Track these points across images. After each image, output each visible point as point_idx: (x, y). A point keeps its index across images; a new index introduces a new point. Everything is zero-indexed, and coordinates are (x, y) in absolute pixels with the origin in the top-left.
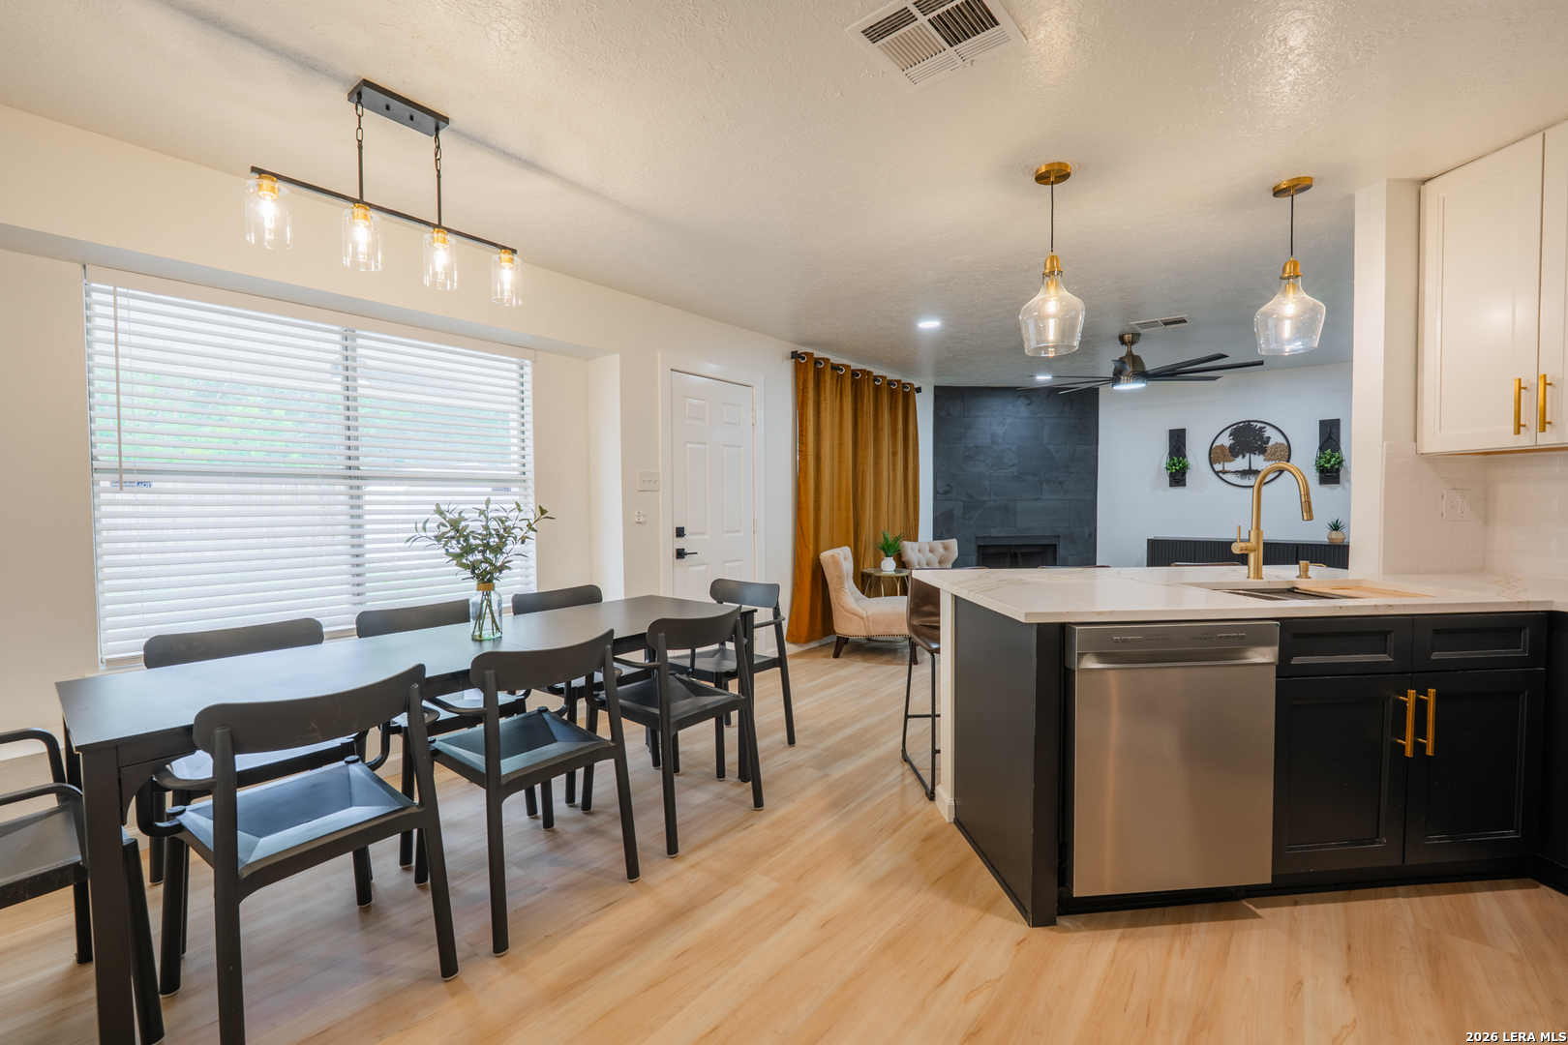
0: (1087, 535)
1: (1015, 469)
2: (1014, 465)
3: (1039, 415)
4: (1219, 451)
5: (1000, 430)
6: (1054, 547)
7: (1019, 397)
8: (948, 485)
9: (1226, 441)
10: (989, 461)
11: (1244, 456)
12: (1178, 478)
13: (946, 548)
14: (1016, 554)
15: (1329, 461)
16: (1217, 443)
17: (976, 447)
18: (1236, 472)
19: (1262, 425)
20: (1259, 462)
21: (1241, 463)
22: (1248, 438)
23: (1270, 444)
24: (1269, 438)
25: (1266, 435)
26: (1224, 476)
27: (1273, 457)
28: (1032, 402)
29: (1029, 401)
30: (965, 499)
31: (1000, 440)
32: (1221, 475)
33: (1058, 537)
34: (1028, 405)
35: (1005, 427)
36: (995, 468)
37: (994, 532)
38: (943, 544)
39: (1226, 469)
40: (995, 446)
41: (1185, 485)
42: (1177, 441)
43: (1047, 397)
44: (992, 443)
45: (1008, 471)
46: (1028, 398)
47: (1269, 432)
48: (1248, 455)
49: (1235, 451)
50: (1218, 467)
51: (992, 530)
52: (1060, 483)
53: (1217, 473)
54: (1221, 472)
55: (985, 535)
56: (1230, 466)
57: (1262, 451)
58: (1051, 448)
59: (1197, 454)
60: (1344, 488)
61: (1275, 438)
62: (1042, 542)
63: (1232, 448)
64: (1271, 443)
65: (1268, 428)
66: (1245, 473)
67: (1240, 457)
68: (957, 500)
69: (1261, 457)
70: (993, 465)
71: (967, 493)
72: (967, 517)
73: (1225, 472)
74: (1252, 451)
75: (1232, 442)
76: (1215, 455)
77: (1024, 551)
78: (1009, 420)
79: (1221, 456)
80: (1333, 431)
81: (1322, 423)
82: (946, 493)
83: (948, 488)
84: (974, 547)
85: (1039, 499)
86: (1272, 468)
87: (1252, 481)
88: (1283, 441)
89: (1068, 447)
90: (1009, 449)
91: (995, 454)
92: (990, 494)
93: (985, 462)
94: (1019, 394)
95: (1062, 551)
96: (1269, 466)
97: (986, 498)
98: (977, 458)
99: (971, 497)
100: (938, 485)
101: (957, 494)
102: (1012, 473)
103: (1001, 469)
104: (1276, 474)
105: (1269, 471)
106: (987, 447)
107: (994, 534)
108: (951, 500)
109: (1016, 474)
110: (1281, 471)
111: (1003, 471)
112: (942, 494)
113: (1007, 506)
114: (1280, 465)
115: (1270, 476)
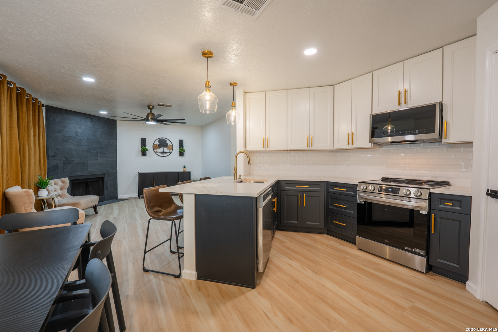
0: (114, 173)
1: (86, 147)
2: (86, 146)
3: (96, 127)
4: (155, 146)
5: (80, 131)
6: (103, 178)
7: (87, 118)
8: (55, 153)
9: (157, 143)
10: (75, 143)
12: (144, 154)
13: (63, 182)
14: (88, 182)
15: (182, 151)
16: (155, 144)
17: (69, 137)
18: (160, 152)
19: (166, 139)
20: (166, 150)
21: (161, 150)
22: (163, 143)
23: (168, 145)
25: (167, 142)
26: (157, 153)
27: (169, 149)
28: (93, 121)
29: (91, 120)
30: (64, 159)
31: (80, 135)
32: (156, 153)
33: (104, 174)
34: (91, 122)
35: (82, 130)
36: (78, 146)
37: (78, 174)
38: (61, 180)
39: (158, 151)
40: (78, 137)
41: (146, 156)
42: (143, 142)
43: (99, 120)
44: (76, 135)
46: (91, 119)
47: (168, 142)
50: (155, 150)
52: (104, 154)
53: (155, 152)
55: (74, 175)
56: (159, 150)
57: (167, 147)
58: (101, 140)
59: (149, 146)
60: (186, 158)
61: (170, 144)
62: (98, 177)
63: (159, 145)
65: (168, 140)
66: (163, 152)
67: (161, 148)
68: (60, 160)
69: (166, 148)
70: (77, 145)
71: (65, 157)
72: (65, 168)
73: (157, 152)
74: (164, 147)
75: (159, 143)
76: (154, 147)
77: (91, 180)
78: (83, 127)
80: (182, 143)
81: (179, 140)
82: (54, 156)
83: (55, 154)
85: (96, 160)
86: (169, 152)
87: (164, 155)
88: (171, 144)
89: (107, 140)
90: (84, 139)
91: (77, 140)
92: (76, 157)
93: (73, 143)
94: (87, 117)
95: (105, 180)
96: (168, 151)
97: (74, 159)
98: (69, 141)
99: (66, 158)
100: (49, 153)
101: (60, 157)
102: (85, 149)
103: (80, 147)
104: (170, 153)
105: (168, 152)
106: (74, 137)
107: (78, 175)
108: (57, 160)
109: (87, 149)
110: (171, 152)
111: (81, 148)
112: (51, 157)
113: (83, 162)
114: (171, 151)
115: (168, 154)
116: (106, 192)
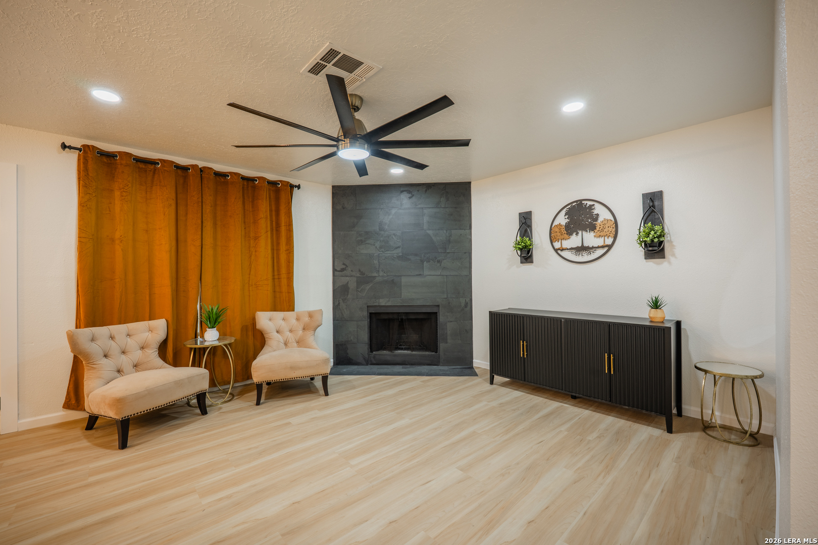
0: (463, 305)
1: (399, 251)
2: (399, 247)
3: (419, 206)
4: (557, 230)
5: (386, 219)
6: (435, 315)
7: (402, 192)
8: (344, 264)
9: (562, 220)
10: (378, 244)
11: (577, 234)
12: (526, 255)
14: (403, 320)
16: (556, 223)
17: (367, 233)
18: (572, 249)
19: (591, 203)
20: (590, 239)
21: (574, 241)
22: (580, 217)
23: (599, 221)
24: (598, 215)
25: (595, 212)
26: (563, 253)
27: (602, 234)
28: (413, 195)
29: (410, 195)
30: (358, 275)
31: (386, 227)
32: (559, 252)
33: (438, 306)
34: (410, 198)
35: (391, 217)
36: (383, 250)
37: (383, 302)
39: (564, 246)
40: (382, 232)
41: (532, 262)
42: (526, 221)
44: (379, 229)
45: (394, 252)
46: (409, 192)
47: (598, 209)
48: (580, 233)
49: (570, 229)
50: (557, 245)
51: (381, 300)
52: (439, 261)
53: (556, 250)
54: (559, 249)
55: (375, 305)
56: (567, 244)
57: (593, 228)
58: (430, 232)
59: (541, 232)
60: (670, 263)
61: (603, 215)
62: (429, 310)
63: (567, 226)
64: (600, 219)
65: (597, 205)
66: (582, 249)
67: (574, 234)
68: (352, 276)
69: (592, 234)
70: (381, 247)
71: (360, 271)
72: (359, 290)
73: (562, 250)
74: (584, 228)
75: (567, 220)
76: (554, 234)
77: (410, 317)
78: (393, 211)
79: (559, 234)
80: (656, 203)
81: (645, 196)
82: (342, 270)
83: (344, 267)
84: (365, 314)
85: (420, 275)
86: (601, 244)
87: (586, 257)
88: (611, 217)
89: (445, 231)
90: (394, 234)
91: (382, 239)
92: (379, 271)
93: (374, 245)
94: (402, 189)
95: (441, 319)
96: (599, 242)
97: (375, 274)
98: (367, 242)
99: (362, 273)
100: (336, 264)
101: (352, 271)
102: (397, 254)
103: (387, 250)
104: (606, 249)
105: (598, 247)
106: (376, 233)
107: (383, 304)
108: (347, 276)
109: (401, 254)
110: (610, 247)
111: (389, 252)
112: (339, 271)
113: (393, 280)
114: (609, 241)
115: (600, 252)
116: (442, 346)
